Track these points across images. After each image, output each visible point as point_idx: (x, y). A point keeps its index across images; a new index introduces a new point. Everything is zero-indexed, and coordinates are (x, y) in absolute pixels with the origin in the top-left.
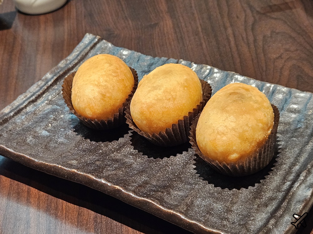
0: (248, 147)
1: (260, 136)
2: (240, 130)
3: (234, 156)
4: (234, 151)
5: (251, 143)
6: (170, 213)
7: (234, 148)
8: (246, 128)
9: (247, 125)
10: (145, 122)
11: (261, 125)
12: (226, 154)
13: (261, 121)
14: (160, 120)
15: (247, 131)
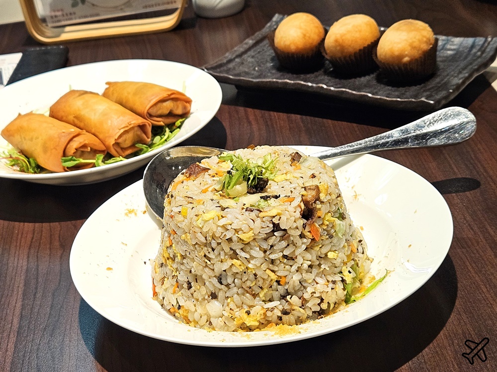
0: (416, 54)
1: (425, 47)
2: (410, 41)
3: (406, 59)
4: (407, 55)
5: (418, 50)
6: (361, 95)
7: (406, 53)
8: (414, 40)
9: (415, 38)
10: (338, 48)
11: (425, 39)
12: (400, 57)
13: (424, 37)
14: (350, 46)
15: (414, 42)
